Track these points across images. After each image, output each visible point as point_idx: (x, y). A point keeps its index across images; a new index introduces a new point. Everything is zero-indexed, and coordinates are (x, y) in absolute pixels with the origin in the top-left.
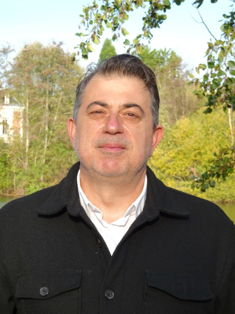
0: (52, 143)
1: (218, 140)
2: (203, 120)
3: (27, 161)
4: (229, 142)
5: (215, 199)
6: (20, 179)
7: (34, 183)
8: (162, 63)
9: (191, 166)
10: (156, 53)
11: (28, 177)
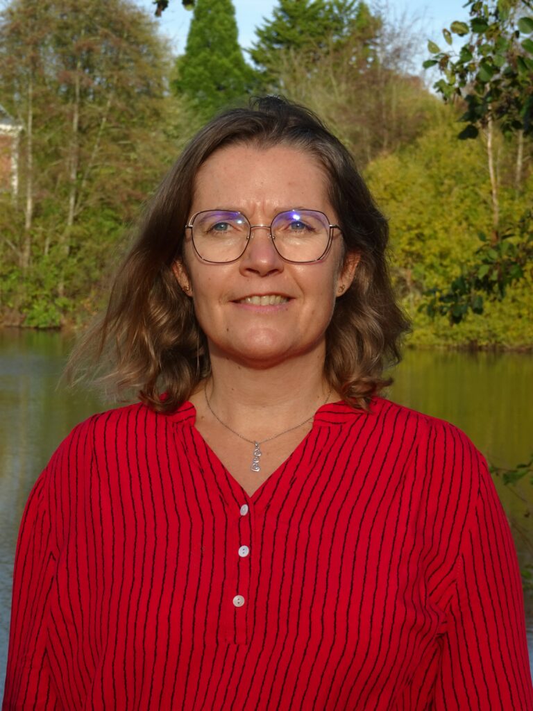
0: (85, 208)
1: (462, 206)
2: (430, 161)
3: (28, 247)
4: (489, 212)
5: (454, 339)
6: (10, 290)
7: (43, 299)
8: (336, 29)
9: (400, 266)
10: (323, 8)
11: (29, 284)
